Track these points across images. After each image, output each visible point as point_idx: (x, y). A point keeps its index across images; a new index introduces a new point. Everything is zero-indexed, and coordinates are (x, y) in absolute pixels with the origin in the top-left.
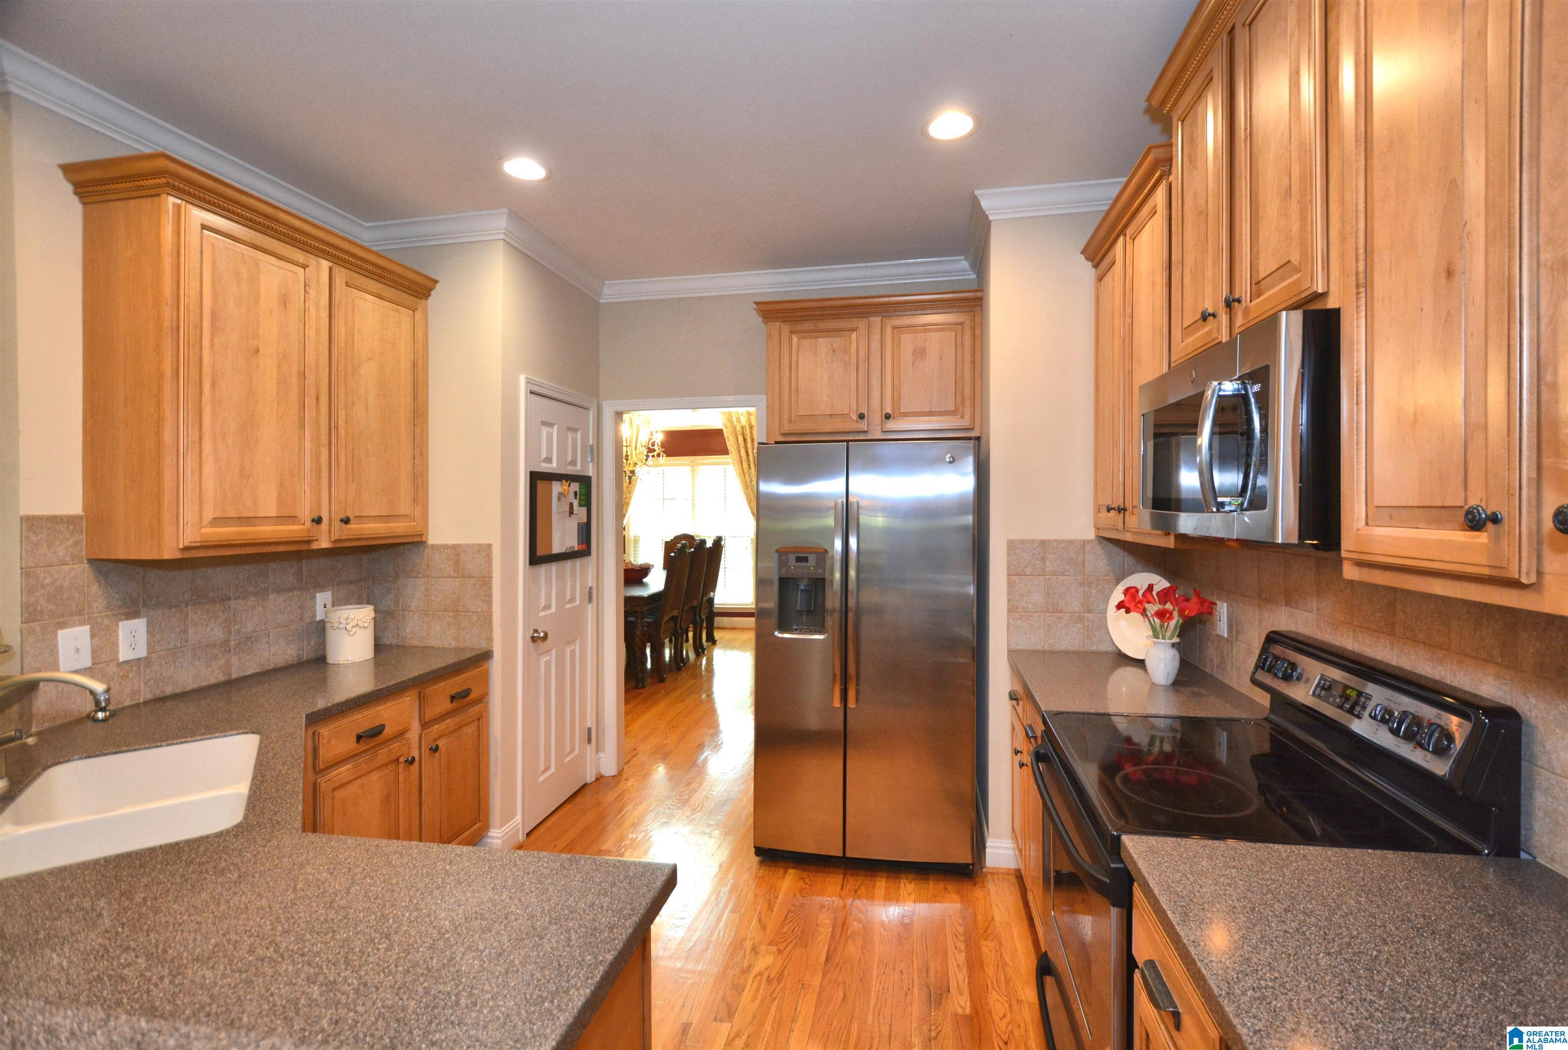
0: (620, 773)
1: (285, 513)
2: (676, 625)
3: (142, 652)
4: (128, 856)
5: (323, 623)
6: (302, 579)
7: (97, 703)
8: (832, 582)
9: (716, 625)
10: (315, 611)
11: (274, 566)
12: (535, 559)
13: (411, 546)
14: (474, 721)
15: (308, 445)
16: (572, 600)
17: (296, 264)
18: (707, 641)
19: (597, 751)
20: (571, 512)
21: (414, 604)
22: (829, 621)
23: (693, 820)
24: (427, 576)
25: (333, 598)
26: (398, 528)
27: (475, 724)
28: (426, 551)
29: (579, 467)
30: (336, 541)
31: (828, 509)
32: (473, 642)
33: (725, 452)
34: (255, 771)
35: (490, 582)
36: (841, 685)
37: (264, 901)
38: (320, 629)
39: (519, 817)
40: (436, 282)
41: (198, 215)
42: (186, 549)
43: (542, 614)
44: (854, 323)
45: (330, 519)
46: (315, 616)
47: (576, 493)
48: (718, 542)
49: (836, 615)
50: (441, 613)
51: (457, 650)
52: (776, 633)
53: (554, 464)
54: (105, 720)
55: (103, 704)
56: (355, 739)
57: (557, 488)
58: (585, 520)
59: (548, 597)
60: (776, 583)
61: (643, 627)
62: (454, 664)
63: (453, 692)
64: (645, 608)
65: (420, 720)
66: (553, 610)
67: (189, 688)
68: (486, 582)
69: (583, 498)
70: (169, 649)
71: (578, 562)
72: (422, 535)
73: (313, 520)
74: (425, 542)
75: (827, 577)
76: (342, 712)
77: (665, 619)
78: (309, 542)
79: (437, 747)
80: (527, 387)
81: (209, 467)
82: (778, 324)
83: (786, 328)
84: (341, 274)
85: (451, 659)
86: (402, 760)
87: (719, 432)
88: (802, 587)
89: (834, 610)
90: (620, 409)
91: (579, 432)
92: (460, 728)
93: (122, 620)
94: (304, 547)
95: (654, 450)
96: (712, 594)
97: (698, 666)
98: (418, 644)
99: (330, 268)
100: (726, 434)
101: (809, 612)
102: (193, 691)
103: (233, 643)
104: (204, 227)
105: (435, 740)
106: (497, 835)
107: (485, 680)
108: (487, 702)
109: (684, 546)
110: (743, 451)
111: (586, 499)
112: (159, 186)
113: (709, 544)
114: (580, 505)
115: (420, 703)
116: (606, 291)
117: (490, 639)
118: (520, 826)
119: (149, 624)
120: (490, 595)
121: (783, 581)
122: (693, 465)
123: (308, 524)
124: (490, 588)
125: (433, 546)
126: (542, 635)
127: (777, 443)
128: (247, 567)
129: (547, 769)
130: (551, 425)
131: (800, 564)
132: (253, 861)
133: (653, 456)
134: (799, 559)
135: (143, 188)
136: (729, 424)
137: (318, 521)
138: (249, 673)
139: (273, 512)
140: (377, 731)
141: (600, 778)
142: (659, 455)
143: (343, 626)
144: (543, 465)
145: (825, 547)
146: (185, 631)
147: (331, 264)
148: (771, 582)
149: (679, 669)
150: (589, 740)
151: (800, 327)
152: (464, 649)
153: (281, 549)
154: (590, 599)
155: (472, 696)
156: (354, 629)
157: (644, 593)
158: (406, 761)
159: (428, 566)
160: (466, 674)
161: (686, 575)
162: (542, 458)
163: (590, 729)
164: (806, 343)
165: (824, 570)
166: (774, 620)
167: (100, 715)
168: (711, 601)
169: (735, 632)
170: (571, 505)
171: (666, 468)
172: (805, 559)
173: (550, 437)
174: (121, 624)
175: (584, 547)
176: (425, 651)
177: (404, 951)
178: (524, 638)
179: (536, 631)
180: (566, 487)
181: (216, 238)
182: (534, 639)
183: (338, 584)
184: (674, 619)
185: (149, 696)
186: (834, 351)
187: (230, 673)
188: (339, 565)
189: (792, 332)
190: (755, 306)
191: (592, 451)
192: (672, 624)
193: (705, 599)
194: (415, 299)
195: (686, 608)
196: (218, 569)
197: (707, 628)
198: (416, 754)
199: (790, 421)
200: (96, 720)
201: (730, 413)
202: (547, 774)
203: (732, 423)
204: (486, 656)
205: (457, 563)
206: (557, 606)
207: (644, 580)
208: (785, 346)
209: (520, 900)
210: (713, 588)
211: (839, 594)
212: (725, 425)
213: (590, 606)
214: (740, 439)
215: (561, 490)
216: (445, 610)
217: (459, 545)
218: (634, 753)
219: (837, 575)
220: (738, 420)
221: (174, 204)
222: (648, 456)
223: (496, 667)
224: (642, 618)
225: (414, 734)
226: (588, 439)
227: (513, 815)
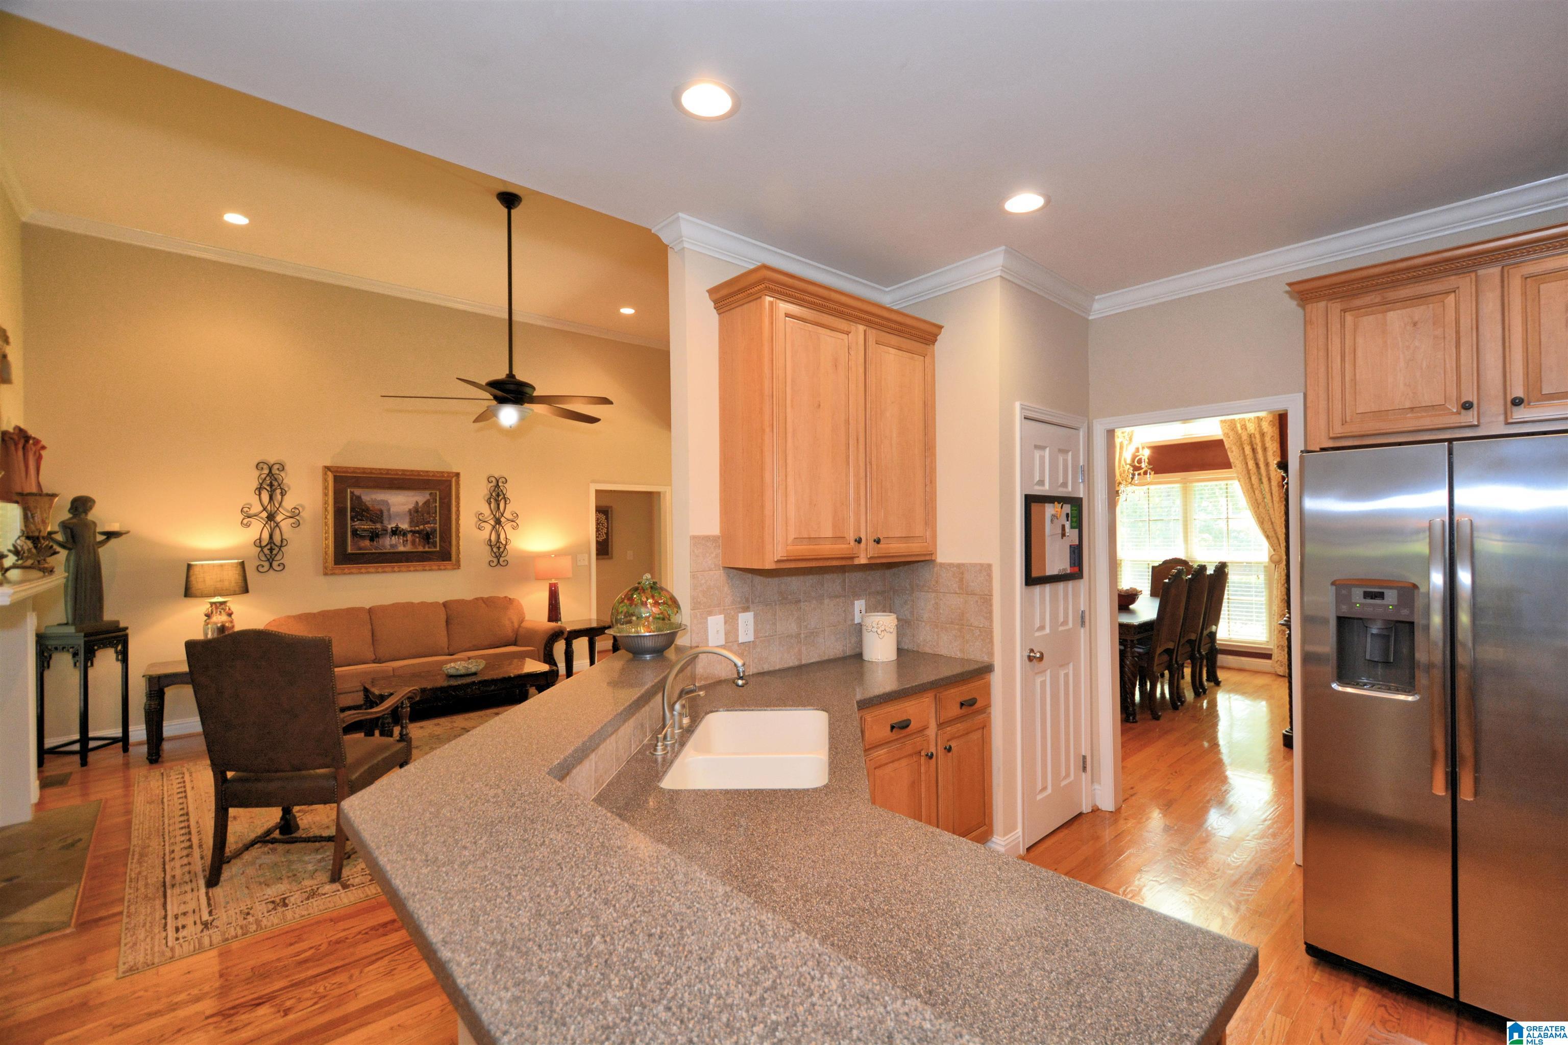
0: (1118, 810)
1: (839, 535)
2: (1171, 659)
3: (751, 638)
4: (761, 791)
5: (860, 625)
6: (845, 590)
7: (738, 673)
8: (1427, 628)
9: (1219, 663)
10: (854, 615)
11: (827, 577)
12: (1031, 580)
13: (922, 564)
14: (979, 729)
15: (852, 479)
16: (1065, 622)
17: (842, 332)
18: (1208, 680)
19: (1092, 782)
20: (1063, 535)
21: (926, 616)
22: (1422, 679)
23: (1212, 886)
24: (936, 591)
25: (866, 604)
26: (915, 548)
27: (980, 731)
28: (936, 569)
29: (1070, 489)
30: (871, 558)
31: (1417, 532)
32: (976, 654)
33: (1227, 465)
34: (830, 743)
35: (991, 600)
36: (1446, 766)
37: (855, 857)
38: (859, 630)
39: (1019, 830)
40: (941, 327)
41: (784, 307)
42: (778, 561)
43: (1037, 634)
44: (1452, 281)
45: (867, 539)
46: (853, 620)
47: (1067, 515)
48: (1221, 569)
49: (1437, 674)
50: (948, 626)
51: (962, 661)
52: (1335, 686)
53: (1047, 486)
54: (742, 686)
55: (741, 675)
56: (889, 728)
57: (1050, 510)
58: (1077, 543)
59: (1043, 619)
60: (1333, 623)
61: (1133, 657)
62: (962, 674)
63: (963, 699)
64: (1137, 637)
65: (936, 721)
66: (1047, 630)
67: (777, 668)
68: (986, 600)
69: (1074, 520)
70: (766, 637)
71: (1070, 584)
72: (932, 554)
73: (856, 541)
74: (934, 561)
75: (1418, 620)
76: (881, 703)
77: (1159, 650)
78: (852, 558)
79: (950, 747)
80: (1021, 413)
81: (792, 499)
82: (1322, 304)
83: (1336, 307)
84: (872, 334)
85: (957, 670)
86: (923, 753)
87: (1219, 444)
88: (1375, 631)
89: (1430, 666)
90: (1110, 427)
91: (1070, 453)
92: (967, 734)
93: (740, 612)
94: (849, 562)
95: (1140, 468)
96: (1214, 628)
97: (1197, 708)
98: (930, 651)
99: (865, 331)
100: (1227, 445)
101: (1386, 663)
102: (779, 670)
103: (802, 636)
104: (787, 315)
105: (948, 741)
106: (1000, 842)
107: (987, 690)
108: (990, 713)
109: (1180, 572)
110: (1251, 464)
111: (1078, 524)
112: (760, 291)
113: (1210, 571)
114: (1072, 527)
115: (936, 704)
116: (1096, 306)
117: (991, 654)
118: (1021, 839)
119: (755, 616)
120: (990, 612)
121: (1342, 621)
122: (1184, 482)
123: (852, 543)
124: (991, 605)
125: (941, 565)
126: (1038, 655)
127: (1323, 449)
128: (811, 577)
129: (1044, 789)
130: (1042, 448)
131: (1369, 601)
132: (841, 819)
133: (1139, 474)
134: (1367, 595)
135: (752, 294)
136: (1231, 434)
137: (859, 541)
138: (812, 661)
139: (829, 534)
140: (904, 725)
141: (1096, 810)
142: (1145, 473)
143: (875, 630)
144: (1037, 488)
145: (1414, 580)
146: (775, 624)
147: (865, 328)
148: (1325, 621)
149: (1175, 708)
150: (1084, 769)
151: (1358, 302)
152: (968, 661)
153: (835, 563)
154: (1083, 623)
155: (978, 705)
156: (883, 634)
157: (1136, 620)
158: (927, 755)
159: (937, 582)
160: (973, 685)
161: (1183, 604)
162: (1035, 482)
163: (1084, 757)
164: (1368, 322)
165: (1412, 612)
166: (1330, 669)
167: (740, 682)
168: (1213, 636)
169: (1245, 674)
170: (1063, 527)
171: (1152, 487)
172: (1381, 595)
173: (1042, 459)
174: (740, 615)
175: (1076, 569)
176: (936, 658)
177: (976, 944)
178: (1022, 656)
179: (1032, 651)
180: (1059, 509)
181: (794, 322)
182: (1030, 659)
183: (870, 594)
184: (1168, 651)
185: (755, 671)
186: (1415, 324)
187: (801, 660)
188: (870, 578)
189: (1344, 311)
190: (1288, 288)
191: (1083, 471)
192: (1165, 658)
193: (1205, 633)
194: (923, 345)
195: (1183, 641)
196: (794, 578)
197: (1207, 666)
198: (933, 750)
199: (1344, 422)
200: (738, 685)
201: (1233, 422)
202: (1045, 794)
203: (1237, 433)
204: (987, 669)
205: (961, 580)
206: (1051, 627)
207: (1131, 607)
208: (1335, 327)
209: (1076, 929)
210: (1216, 621)
211: (1441, 644)
212: (1226, 435)
213: (1082, 630)
214: (1248, 450)
215: (1053, 512)
216: (952, 623)
217: (963, 565)
218: (1131, 792)
219: (1437, 620)
220: (1244, 427)
221: (769, 301)
222: (1133, 475)
223: (996, 679)
224: (1132, 647)
225: (932, 731)
226: (1079, 461)
227: (1014, 828)
